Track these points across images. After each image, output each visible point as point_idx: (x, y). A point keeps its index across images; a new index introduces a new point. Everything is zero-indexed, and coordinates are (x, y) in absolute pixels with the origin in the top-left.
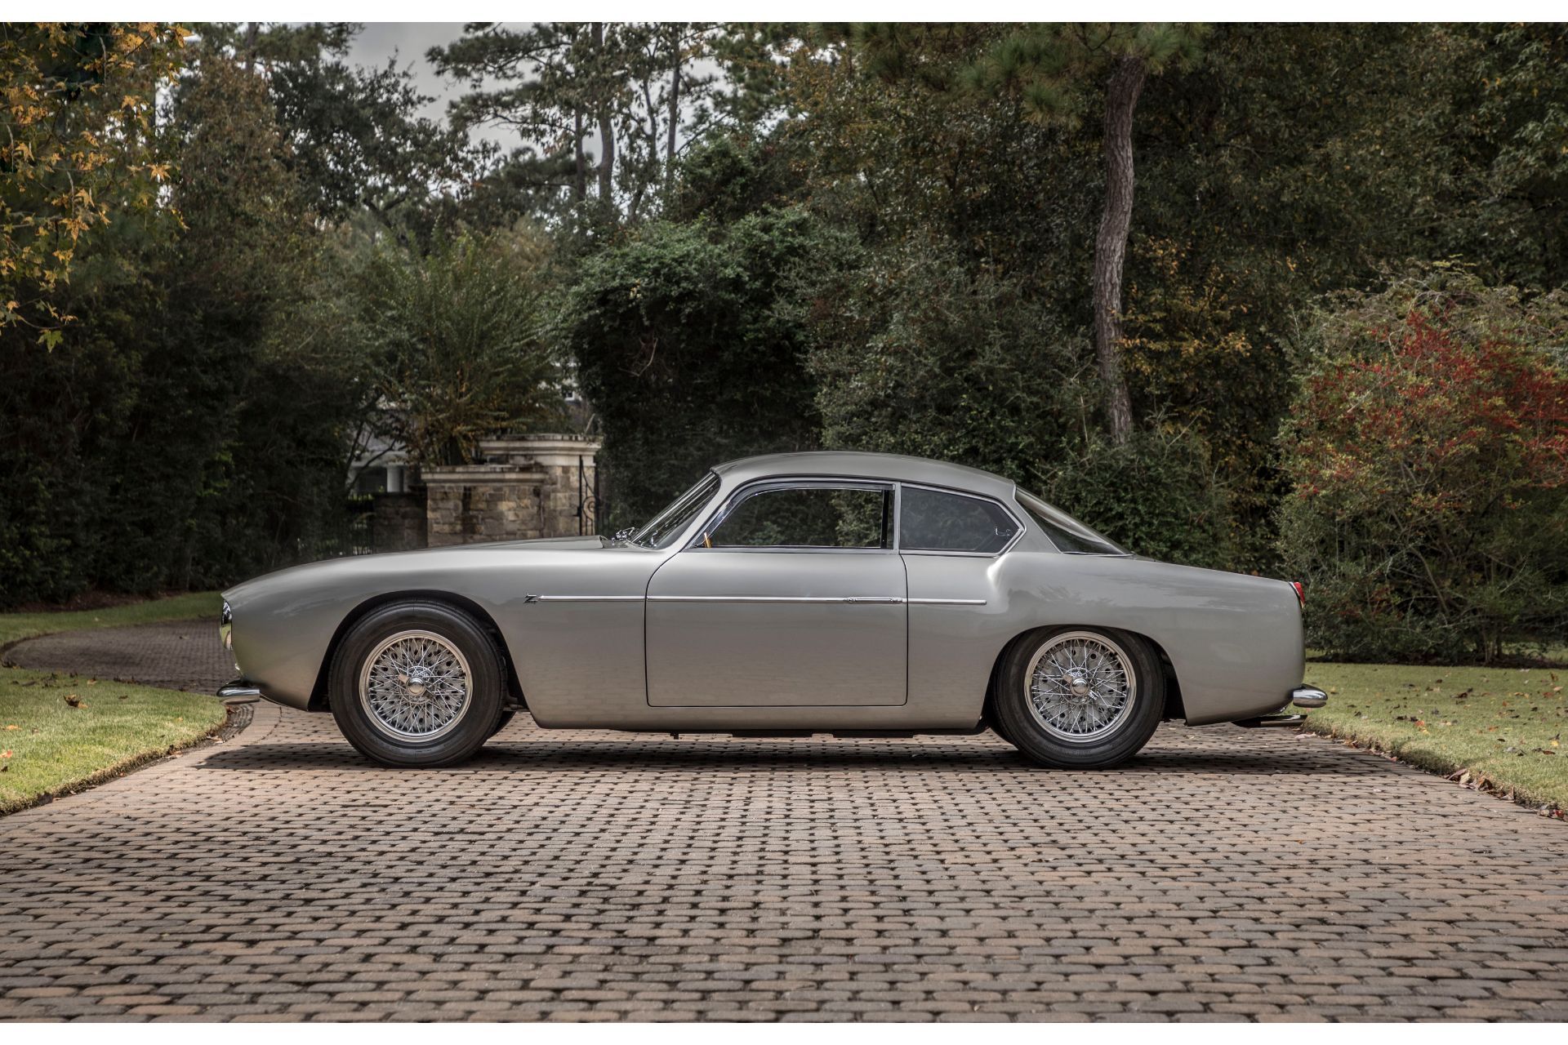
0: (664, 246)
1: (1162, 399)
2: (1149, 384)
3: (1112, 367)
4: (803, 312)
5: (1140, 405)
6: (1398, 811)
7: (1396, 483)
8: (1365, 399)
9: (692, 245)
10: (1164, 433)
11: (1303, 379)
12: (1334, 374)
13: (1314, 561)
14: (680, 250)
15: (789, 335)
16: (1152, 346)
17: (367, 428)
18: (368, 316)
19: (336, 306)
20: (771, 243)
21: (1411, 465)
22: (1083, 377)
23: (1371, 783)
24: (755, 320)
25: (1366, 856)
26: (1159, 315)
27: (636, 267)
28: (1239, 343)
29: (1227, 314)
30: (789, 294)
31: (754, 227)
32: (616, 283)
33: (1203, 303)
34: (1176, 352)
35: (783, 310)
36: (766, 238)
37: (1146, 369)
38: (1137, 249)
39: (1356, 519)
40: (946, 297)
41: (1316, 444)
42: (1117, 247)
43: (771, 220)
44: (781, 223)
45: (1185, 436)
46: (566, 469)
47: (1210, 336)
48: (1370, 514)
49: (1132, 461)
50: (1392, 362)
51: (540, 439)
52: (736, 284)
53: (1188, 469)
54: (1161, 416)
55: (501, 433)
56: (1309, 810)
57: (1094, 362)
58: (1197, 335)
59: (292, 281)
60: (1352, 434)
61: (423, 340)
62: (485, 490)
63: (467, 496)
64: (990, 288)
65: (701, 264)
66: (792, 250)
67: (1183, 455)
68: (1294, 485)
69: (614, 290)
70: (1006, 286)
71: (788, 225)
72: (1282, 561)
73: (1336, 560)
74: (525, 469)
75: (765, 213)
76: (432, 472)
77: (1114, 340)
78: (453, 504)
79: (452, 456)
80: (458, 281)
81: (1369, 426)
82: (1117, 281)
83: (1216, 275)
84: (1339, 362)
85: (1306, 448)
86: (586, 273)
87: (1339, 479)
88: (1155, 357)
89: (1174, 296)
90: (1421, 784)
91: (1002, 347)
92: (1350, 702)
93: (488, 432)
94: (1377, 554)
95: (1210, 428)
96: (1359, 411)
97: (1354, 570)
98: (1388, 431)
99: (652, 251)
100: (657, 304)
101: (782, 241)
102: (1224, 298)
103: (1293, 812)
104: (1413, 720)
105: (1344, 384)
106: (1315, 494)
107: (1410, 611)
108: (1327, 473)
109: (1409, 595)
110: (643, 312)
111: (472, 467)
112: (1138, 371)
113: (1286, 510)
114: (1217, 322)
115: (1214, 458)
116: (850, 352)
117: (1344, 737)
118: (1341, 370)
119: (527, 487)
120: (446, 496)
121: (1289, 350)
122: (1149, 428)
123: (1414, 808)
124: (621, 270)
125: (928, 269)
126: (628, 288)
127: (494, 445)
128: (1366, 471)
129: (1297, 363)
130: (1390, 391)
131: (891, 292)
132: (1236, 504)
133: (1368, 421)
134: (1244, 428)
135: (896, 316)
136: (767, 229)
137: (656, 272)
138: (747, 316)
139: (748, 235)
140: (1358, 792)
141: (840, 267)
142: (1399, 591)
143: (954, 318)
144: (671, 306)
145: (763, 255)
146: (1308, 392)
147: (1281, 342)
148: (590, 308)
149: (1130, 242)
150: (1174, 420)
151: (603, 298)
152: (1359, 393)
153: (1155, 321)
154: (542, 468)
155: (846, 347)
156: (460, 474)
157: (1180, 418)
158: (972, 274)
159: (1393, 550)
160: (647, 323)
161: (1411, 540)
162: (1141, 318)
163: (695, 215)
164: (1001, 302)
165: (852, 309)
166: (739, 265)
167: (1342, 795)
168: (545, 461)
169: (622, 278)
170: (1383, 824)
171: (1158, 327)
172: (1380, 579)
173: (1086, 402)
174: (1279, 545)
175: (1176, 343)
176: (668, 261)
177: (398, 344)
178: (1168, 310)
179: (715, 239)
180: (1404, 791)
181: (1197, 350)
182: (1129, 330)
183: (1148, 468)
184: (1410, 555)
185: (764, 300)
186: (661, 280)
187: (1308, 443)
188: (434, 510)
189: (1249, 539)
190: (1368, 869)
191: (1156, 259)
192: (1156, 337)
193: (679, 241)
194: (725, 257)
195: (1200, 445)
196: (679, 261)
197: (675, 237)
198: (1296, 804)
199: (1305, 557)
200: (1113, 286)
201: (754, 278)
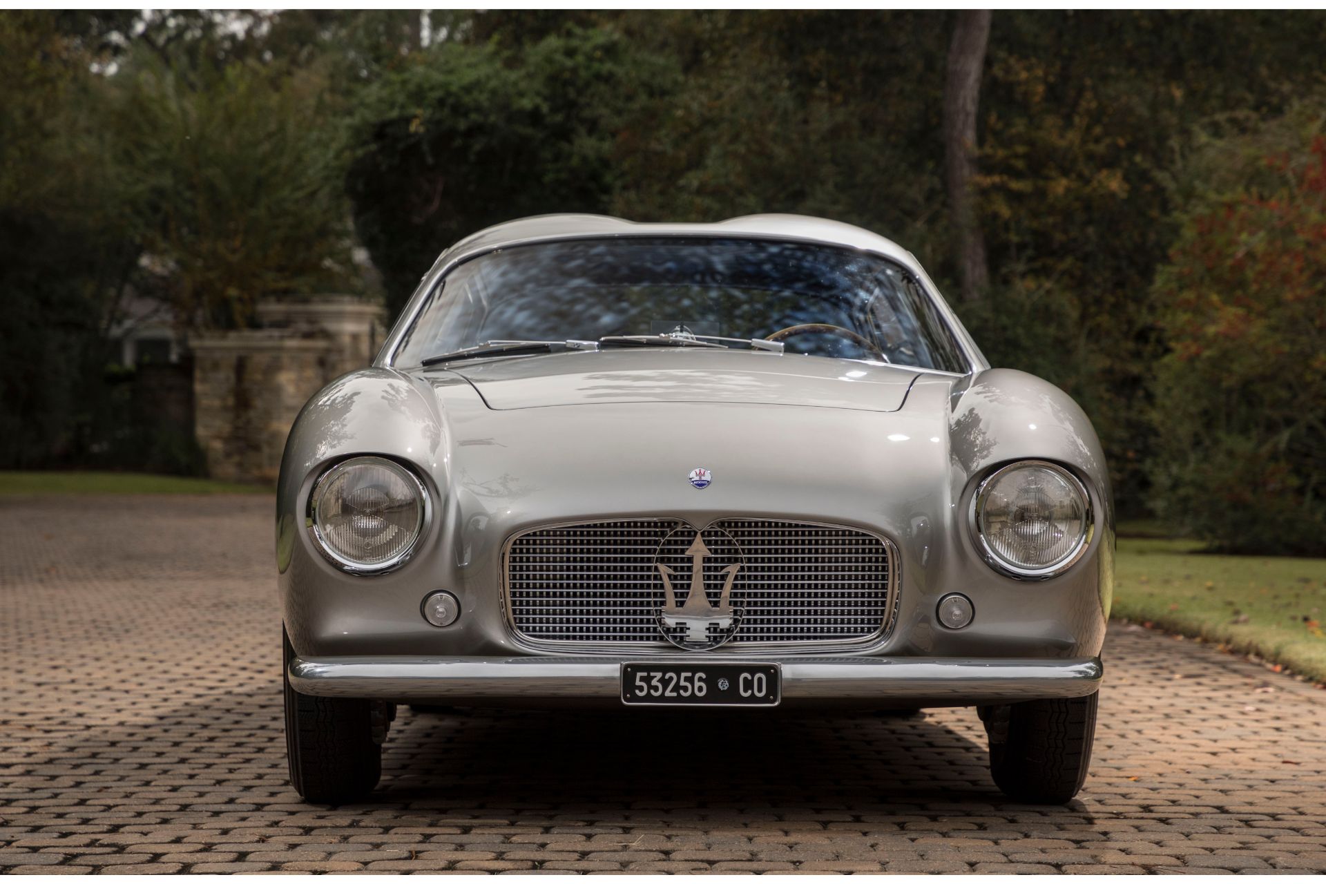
0: (451, 72)
1: (1022, 247)
2: (1007, 228)
3: (965, 208)
4: (607, 146)
5: (996, 255)
6: (1275, 736)
7: (1293, 342)
8: (1258, 241)
9: (484, 70)
10: (1025, 289)
11: (1185, 218)
12: (1222, 212)
13: (1196, 435)
14: (469, 76)
15: (595, 177)
16: (1016, 185)
17: (128, 289)
18: (127, 158)
19: (86, 145)
20: (574, 70)
21: (1312, 320)
22: (932, 221)
23: (1244, 698)
24: (557, 158)
25: (1221, 800)
26: (1021, 149)
27: (418, 96)
28: (1114, 183)
29: (1101, 148)
30: (593, 127)
31: (556, 51)
32: (394, 114)
33: (1073, 136)
34: (1041, 194)
35: (586, 145)
36: (569, 63)
37: (1005, 212)
38: (997, 71)
39: (1246, 384)
40: (771, 127)
41: (1199, 297)
42: (972, 68)
43: (575, 43)
44: (588, 46)
45: (1049, 292)
46: (355, 337)
47: (1080, 176)
48: (1263, 378)
49: (986, 321)
50: (1292, 198)
51: (327, 301)
52: (534, 117)
53: (1052, 330)
54: (1021, 267)
55: (282, 295)
56: (1155, 734)
57: (944, 204)
58: (1065, 172)
59: (29, 113)
60: (1242, 284)
61: (192, 187)
62: (261, 359)
63: (241, 367)
64: (823, 116)
65: (494, 92)
66: (598, 77)
67: (1046, 314)
68: (1172, 344)
69: (391, 123)
70: (840, 115)
71: (596, 48)
72: (1157, 434)
73: (1221, 434)
74: (308, 336)
75: (569, 34)
76: (200, 337)
77: (968, 178)
78: (226, 376)
79: (225, 321)
80: (230, 120)
81: (1262, 273)
82: (972, 108)
83: (1089, 102)
84: (1228, 197)
85: (1188, 302)
86: (362, 104)
87: (1226, 336)
88: (1015, 198)
89: (1039, 128)
90: (1311, 701)
91: (836, 185)
92: (1230, 599)
93: (266, 294)
94: (1272, 428)
95: (1079, 283)
96: (1250, 255)
97: (1243, 445)
98: (1286, 279)
99: (437, 77)
100: (442, 138)
101: (588, 68)
102: (1098, 130)
103: (1133, 736)
104: (1306, 619)
105: (1234, 224)
106: (1198, 355)
107: (1309, 495)
108: (1211, 330)
109: (1308, 476)
110: (425, 147)
111: (247, 333)
112: (995, 216)
113: (1163, 376)
114: (1090, 157)
115: (1084, 317)
116: (662, 193)
117: (1217, 641)
118: (1231, 207)
119: (311, 357)
120: (216, 366)
121: (1171, 186)
122: (1006, 281)
123: (1299, 733)
124: (401, 98)
125: (751, 95)
126: (407, 120)
127: (273, 308)
128: (1257, 327)
129: (1178, 199)
130: (1288, 231)
131: (708, 122)
132: (1109, 371)
133: (1260, 267)
134: (1120, 284)
135: (715, 150)
136: (570, 53)
137: (441, 102)
138: (547, 154)
139: (549, 60)
140: (1224, 711)
141: (651, 94)
142: (1297, 471)
143: (780, 152)
144: (458, 142)
145: (566, 83)
146: (1189, 233)
147: (1162, 177)
148: (365, 143)
149: (988, 62)
150: (1035, 273)
151: (381, 132)
152: (1252, 234)
153: (1017, 156)
154: (327, 335)
155: (656, 188)
156: (233, 341)
157: (1045, 272)
158: (804, 100)
159: (1289, 422)
160: (430, 160)
161: (1312, 410)
162: (1001, 153)
163: (488, 36)
164: (835, 132)
165: (662, 142)
166: (538, 94)
167: (1202, 714)
168: (332, 326)
169: (403, 107)
170: (1252, 754)
171: (1020, 164)
172: (1274, 457)
173: (934, 250)
174: (1155, 416)
175: (1041, 183)
176: (454, 88)
177: (160, 192)
178: (1031, 143)
179: (511, 64)
180: (1287, 710)
181: (1068, 190)
182: (985, 166)
183: (1004, 328)
184: (1311, 428)
185: (564, 134)
186: (446, 111)
187: (1189, 295)
188: (204, 381)
189: (1123, 414)
190: (1221, 819)
191: (1019, 83)
192: (1017, 175)
193: (469, 66)
194: (523, 85)
195: (1067, 304)
196: (468, 89)
197: (465, 61)
198: (1139, 726)
199: (1185, 430)
200: (967, 115)
201: (554, 110)
